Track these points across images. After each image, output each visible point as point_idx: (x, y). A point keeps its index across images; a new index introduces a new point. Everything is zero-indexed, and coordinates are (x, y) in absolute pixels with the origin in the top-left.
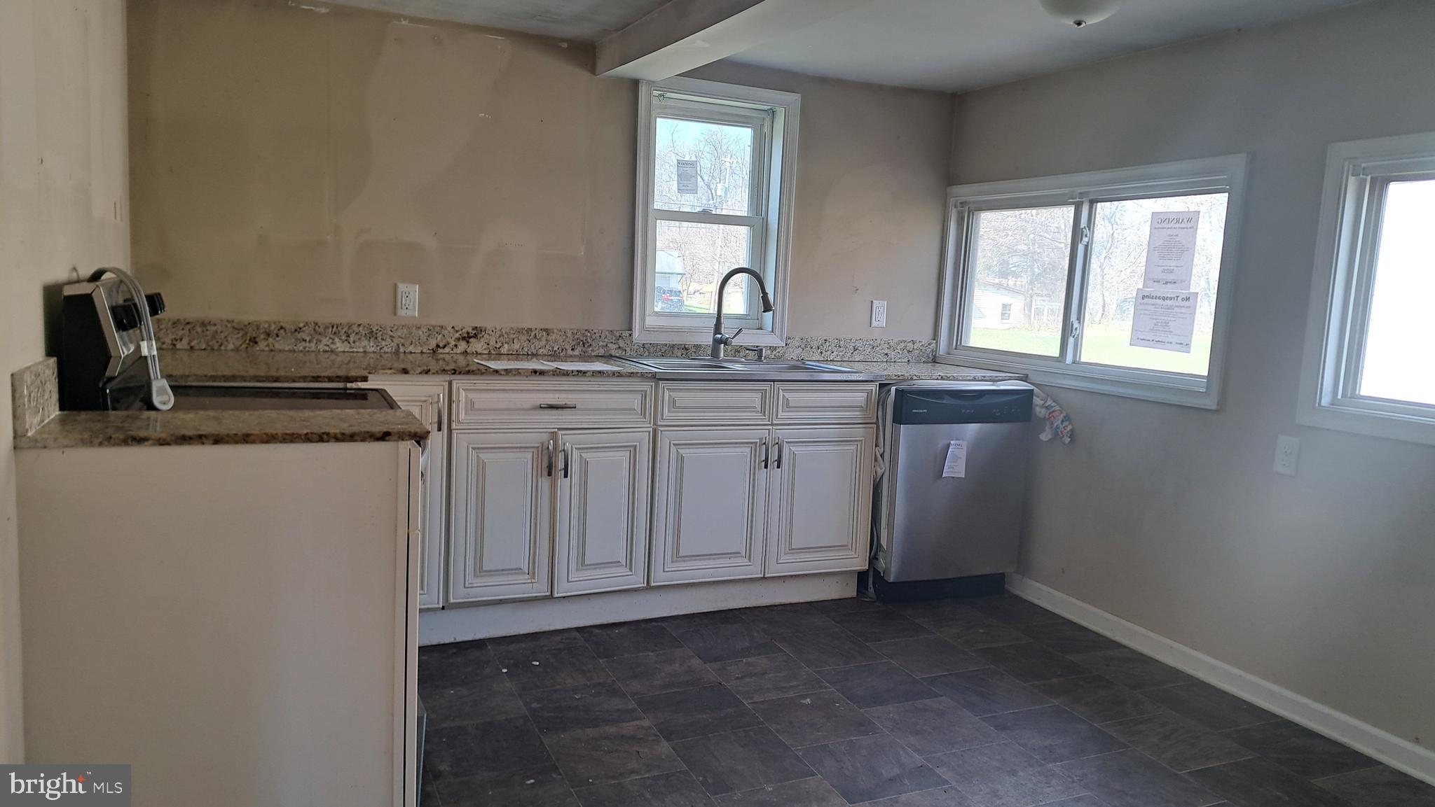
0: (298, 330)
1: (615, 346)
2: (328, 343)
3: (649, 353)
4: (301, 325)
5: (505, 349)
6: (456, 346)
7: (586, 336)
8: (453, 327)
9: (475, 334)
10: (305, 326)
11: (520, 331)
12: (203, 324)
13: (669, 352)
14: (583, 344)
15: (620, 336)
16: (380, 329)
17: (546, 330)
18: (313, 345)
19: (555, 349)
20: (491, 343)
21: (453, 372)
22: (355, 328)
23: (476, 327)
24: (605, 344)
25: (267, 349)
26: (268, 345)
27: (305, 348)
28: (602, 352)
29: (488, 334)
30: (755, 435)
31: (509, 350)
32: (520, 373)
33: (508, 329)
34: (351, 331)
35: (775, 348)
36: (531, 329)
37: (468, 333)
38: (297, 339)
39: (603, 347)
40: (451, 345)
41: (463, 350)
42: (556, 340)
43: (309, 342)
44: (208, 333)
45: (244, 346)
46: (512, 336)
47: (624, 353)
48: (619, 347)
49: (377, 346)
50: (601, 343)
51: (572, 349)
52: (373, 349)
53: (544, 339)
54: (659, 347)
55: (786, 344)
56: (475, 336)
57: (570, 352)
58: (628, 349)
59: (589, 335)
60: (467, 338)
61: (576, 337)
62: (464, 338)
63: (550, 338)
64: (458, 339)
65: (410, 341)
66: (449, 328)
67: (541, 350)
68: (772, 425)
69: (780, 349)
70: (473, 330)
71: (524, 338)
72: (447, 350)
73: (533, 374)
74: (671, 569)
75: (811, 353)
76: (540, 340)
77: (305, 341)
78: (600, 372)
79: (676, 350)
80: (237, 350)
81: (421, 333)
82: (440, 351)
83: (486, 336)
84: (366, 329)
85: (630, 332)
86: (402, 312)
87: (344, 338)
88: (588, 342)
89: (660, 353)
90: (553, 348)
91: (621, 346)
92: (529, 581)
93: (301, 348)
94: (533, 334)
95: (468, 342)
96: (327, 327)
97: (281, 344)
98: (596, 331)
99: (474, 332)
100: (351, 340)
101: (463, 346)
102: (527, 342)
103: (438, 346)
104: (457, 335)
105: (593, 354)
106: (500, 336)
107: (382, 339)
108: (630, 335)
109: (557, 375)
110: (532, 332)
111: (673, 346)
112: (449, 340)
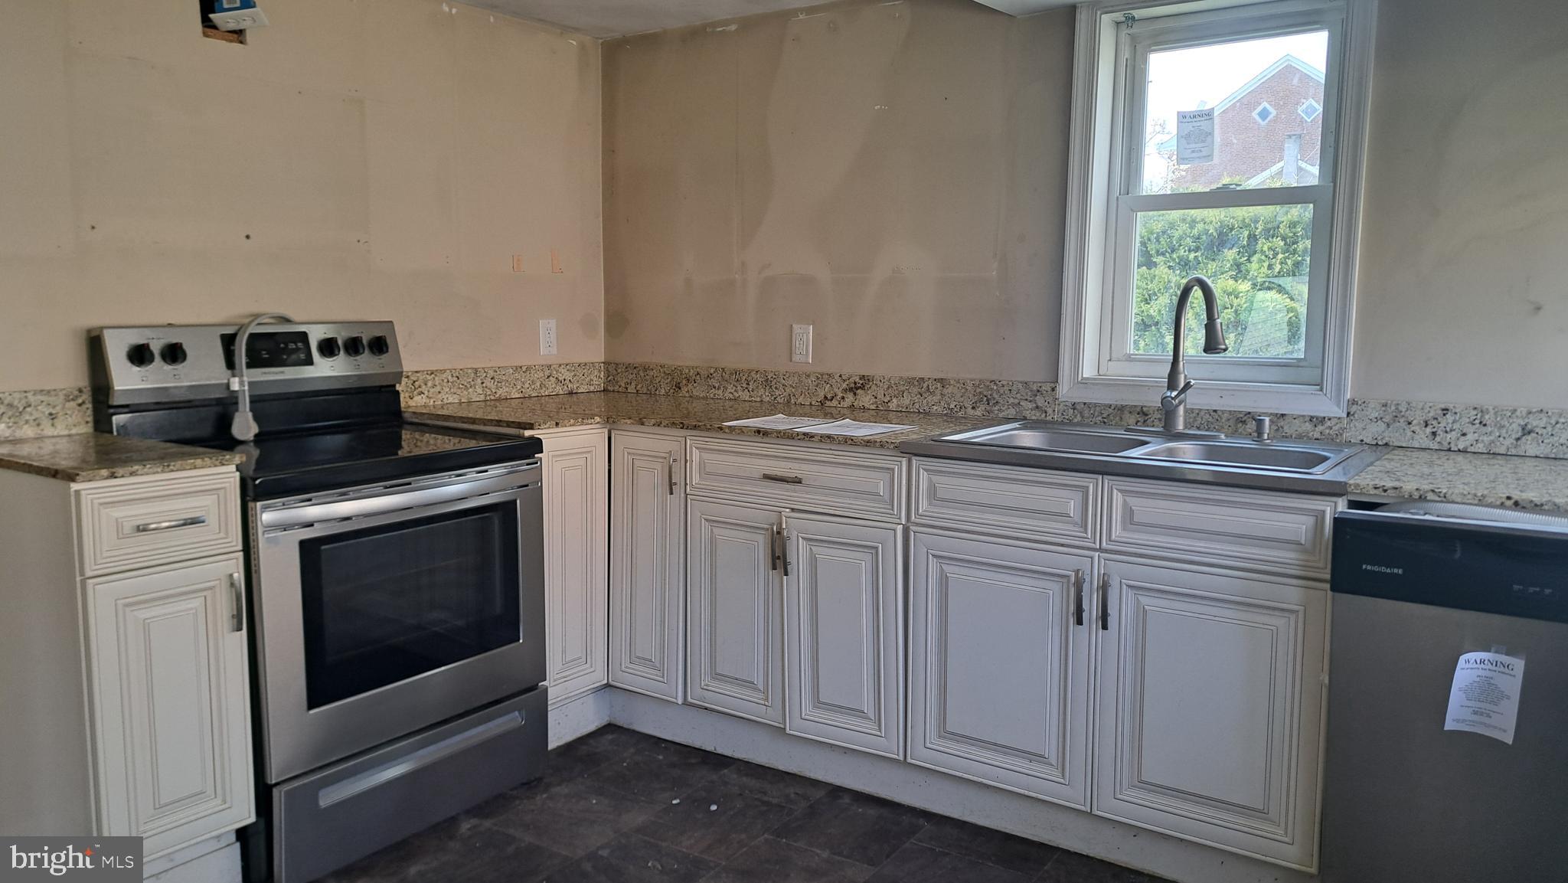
0: (710, 376)
1: (1031, 405)
2: (732, 391)
3: (1082, 417)
4: (712, 371)
5: (893, 405)
6: (843, 398)
7: (992, 389)
8: (840, 376)
9: (862, 384)
10: (714, 372)
11: (910, 381)
12: (645, 370)
13: (1115, 417)
14: (988, 400)
15: (1038, 391)
16: (774, 377)
17: (941, 381)
18: (720, 392)
19: (952, 406)
20: (879, 397)
21: (681, 425)
22: (753, 374)
23: (864, 376)
24: (1016, 401)
25: (687, 395)
26: (688, 391)
27: (714, 395)
28: (1012, 412)
29: (876, 384)
30: (1067, 563)
31: (898, 406)
32: (743, 432)
33: (898, 378)
34: (750, 378)
35: (1322, 420)
36: (923, 379)
37: (855, 383)
38: (709, 385)
39: (1014, 405)
40: (838, 397)
41: (850, 404)
42: (953, 395)
43: (718, 389)
44: (647, 377)
45: (672, 391)
46: (903, 388)
47: (1044, 414)
48: (1037, 407)
49: (772, 395)
50: (1011, 400)
51: (973, 408)
52: (768, 399)
53: (938, 392)
54: (1098, 409)
55: (1348, 414)
56: (862, 387)
57: (970, 411)
58: (1050, 411)
59: (995, 388)
60: (854, 389)
61: (978, 390)
62: (851, 390)
63: (945, 391)
64: (845, 390)
65: (800, 391)
66: (837, 377)
67: (935, 408)
68: (1101, 550)
69: (1334, 422)
70: (860, 379)
71: (915, 390)
72: (835, 403)
73: (757, 434)
74: (934, 747)
75: (1409, 434)
76: (933, 393)
77: (715, 388)
78: (829, 437)
79: (1126, 415)
80: (667, 395)
81: (810, 382)
82: (828, 403)
83: (874, 387)
84: (762, 376)
85: (1053, 385)
86: (796, 358)
87: (745, 385)
88: (994, 399)
89: (1100, 418)
90: (949, 404)
91: (1039, 404)
92: (763, 702)
93: (712, 395)
94: (925, 385)
95: (855, 394)
96: (731, 374)
97: (699, 391)
98: (1004, 383)
99: (861, 382)
100: (751, 387)
101: (850, 398)
102: (919, 396)
103: (826, 398)
104: (844, 386)
105: (1001, 415)
106: (888, 388)
107: (776, 388)
108: (1053, 390)
109: (782, 437)
110: (924, 382)
111: (1121, 409)
112: (836, 390)
